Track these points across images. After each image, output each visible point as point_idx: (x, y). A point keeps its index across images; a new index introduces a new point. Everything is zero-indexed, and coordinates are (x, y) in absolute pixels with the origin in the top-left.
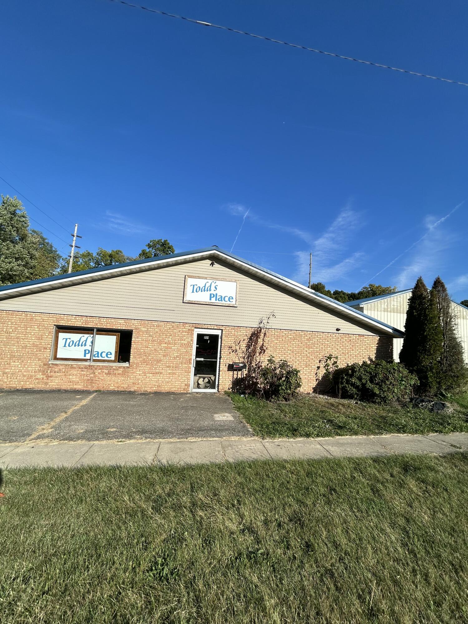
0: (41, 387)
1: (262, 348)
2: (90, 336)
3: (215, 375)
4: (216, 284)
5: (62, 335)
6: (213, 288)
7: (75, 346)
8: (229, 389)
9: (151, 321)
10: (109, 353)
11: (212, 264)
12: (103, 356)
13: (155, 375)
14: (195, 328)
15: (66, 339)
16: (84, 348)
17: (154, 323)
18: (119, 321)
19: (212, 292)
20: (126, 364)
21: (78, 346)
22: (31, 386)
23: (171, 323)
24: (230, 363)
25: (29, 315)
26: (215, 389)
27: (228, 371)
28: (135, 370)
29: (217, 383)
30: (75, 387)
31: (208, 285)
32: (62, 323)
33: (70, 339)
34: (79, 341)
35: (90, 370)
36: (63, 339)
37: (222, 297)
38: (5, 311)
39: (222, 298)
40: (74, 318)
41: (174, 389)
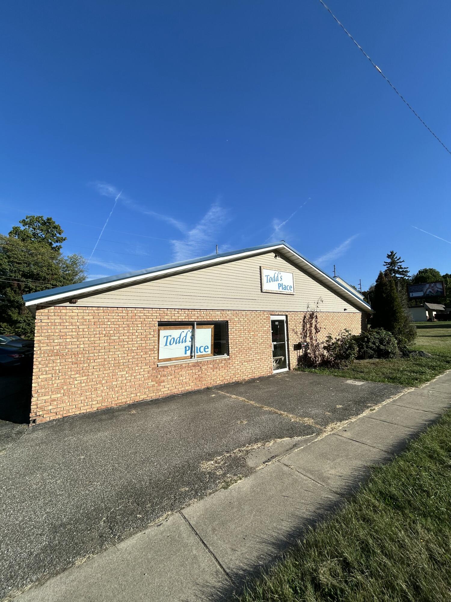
0: (152, 396)
1: (316, 328)
2: (189, 331)
3: (285, 356)
4: (281, 275)
5: (164, 333)
6: (279, 279)
7: (176, 343)
8: (296, 366)
9: (241, 311)
10: (206, 347)
11: (276, 256)
12: (202, 351)
13: (249, 363)
14: (271, 315)
15: (167, 337)
16: (184, 345)
17: (243, 313)
18: (216, 313)
19: (279, 282)
20: (225, 356)
21: (179, 343)
22: (142, 397)
23: (255, 311)
24: (295, 344)
25: (130, 312)
26: (286, 367)
27: (294, 350)
28: (234, 361)
29: (287, 363)
30: (187, 388)
31: (276, 276)
32: (166, 319)
33: (171, 336)
34: (180, 337)
35: (197, 368)
36: (164, 337)
37: (285, 286)
38: (101, 308)
39: (285, 288)
40: (177, 312)
41: (263, 373)
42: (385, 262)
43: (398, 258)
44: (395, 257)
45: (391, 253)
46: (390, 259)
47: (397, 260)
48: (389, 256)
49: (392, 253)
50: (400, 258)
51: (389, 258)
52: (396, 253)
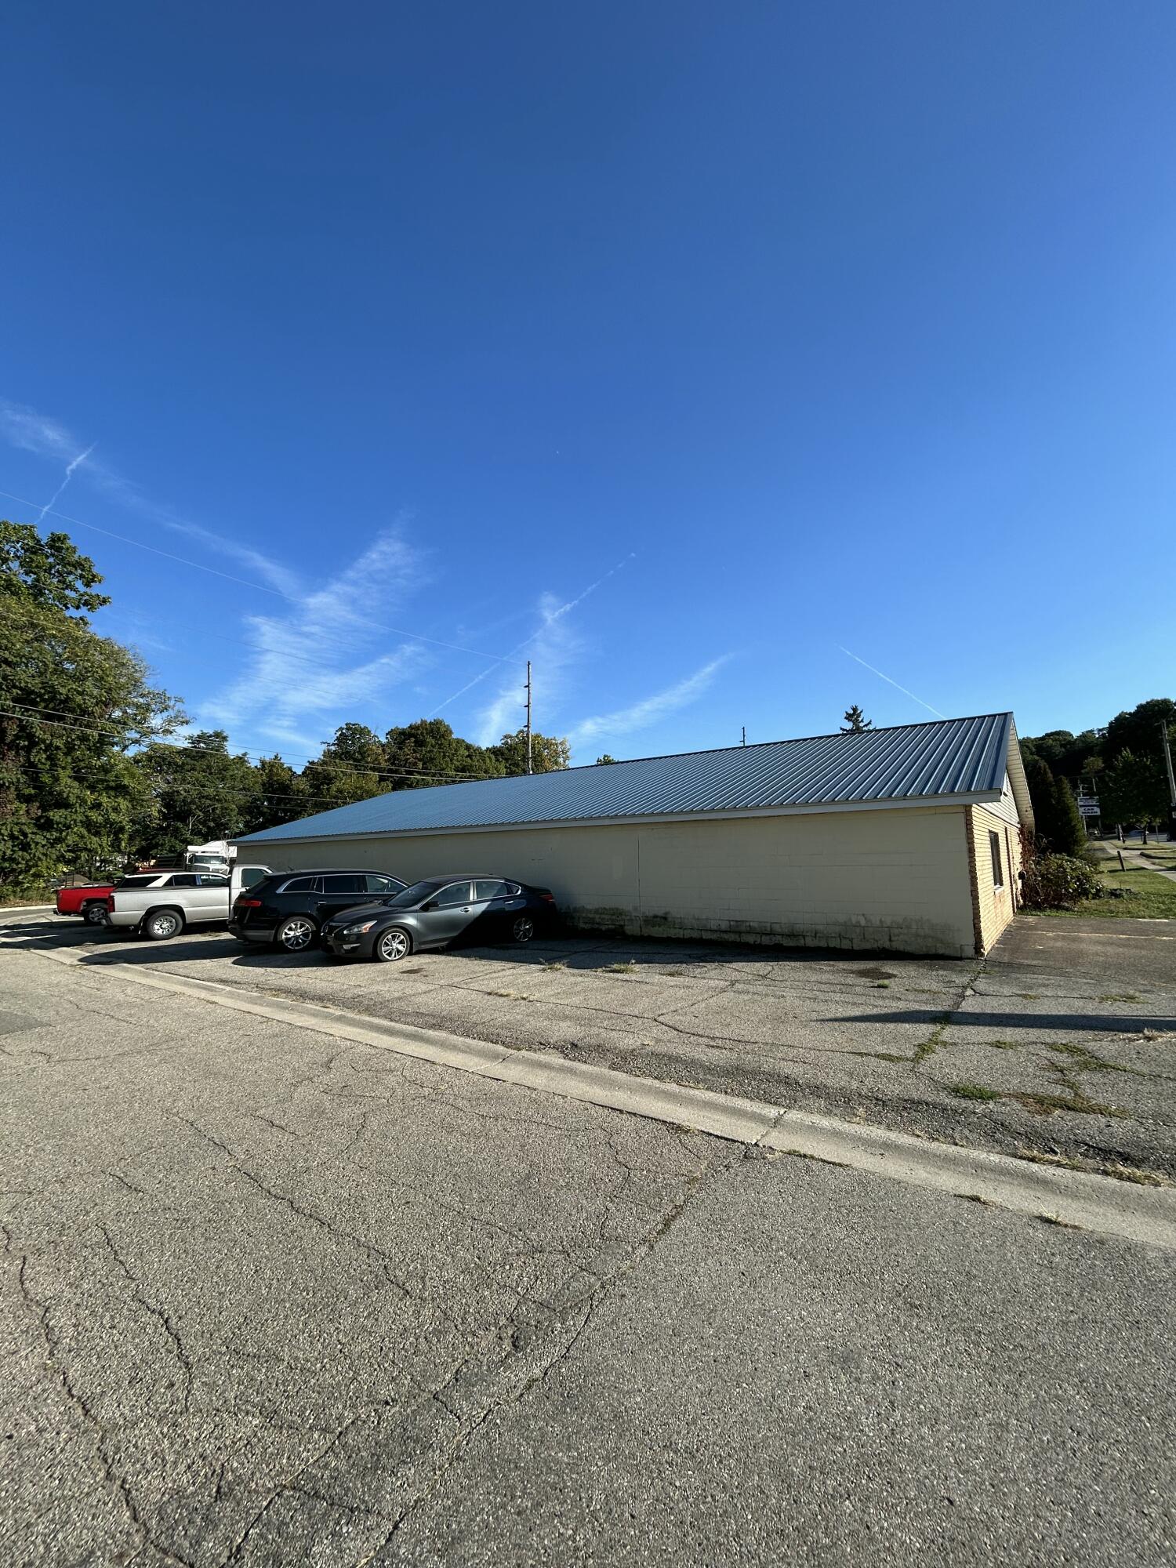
42: (841, 729)
43: (866, 722)
44: (860, 719)
45: (853, 709)
46: (851, 724)
47: (864, 726)
48: (849, 717)
49: (855, 709)
50: (870, 723)
51: (849, 720)
52: (861, 712)
